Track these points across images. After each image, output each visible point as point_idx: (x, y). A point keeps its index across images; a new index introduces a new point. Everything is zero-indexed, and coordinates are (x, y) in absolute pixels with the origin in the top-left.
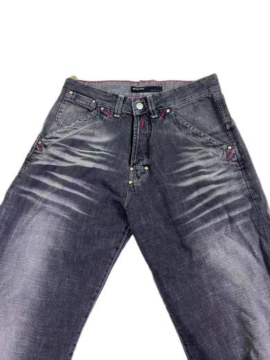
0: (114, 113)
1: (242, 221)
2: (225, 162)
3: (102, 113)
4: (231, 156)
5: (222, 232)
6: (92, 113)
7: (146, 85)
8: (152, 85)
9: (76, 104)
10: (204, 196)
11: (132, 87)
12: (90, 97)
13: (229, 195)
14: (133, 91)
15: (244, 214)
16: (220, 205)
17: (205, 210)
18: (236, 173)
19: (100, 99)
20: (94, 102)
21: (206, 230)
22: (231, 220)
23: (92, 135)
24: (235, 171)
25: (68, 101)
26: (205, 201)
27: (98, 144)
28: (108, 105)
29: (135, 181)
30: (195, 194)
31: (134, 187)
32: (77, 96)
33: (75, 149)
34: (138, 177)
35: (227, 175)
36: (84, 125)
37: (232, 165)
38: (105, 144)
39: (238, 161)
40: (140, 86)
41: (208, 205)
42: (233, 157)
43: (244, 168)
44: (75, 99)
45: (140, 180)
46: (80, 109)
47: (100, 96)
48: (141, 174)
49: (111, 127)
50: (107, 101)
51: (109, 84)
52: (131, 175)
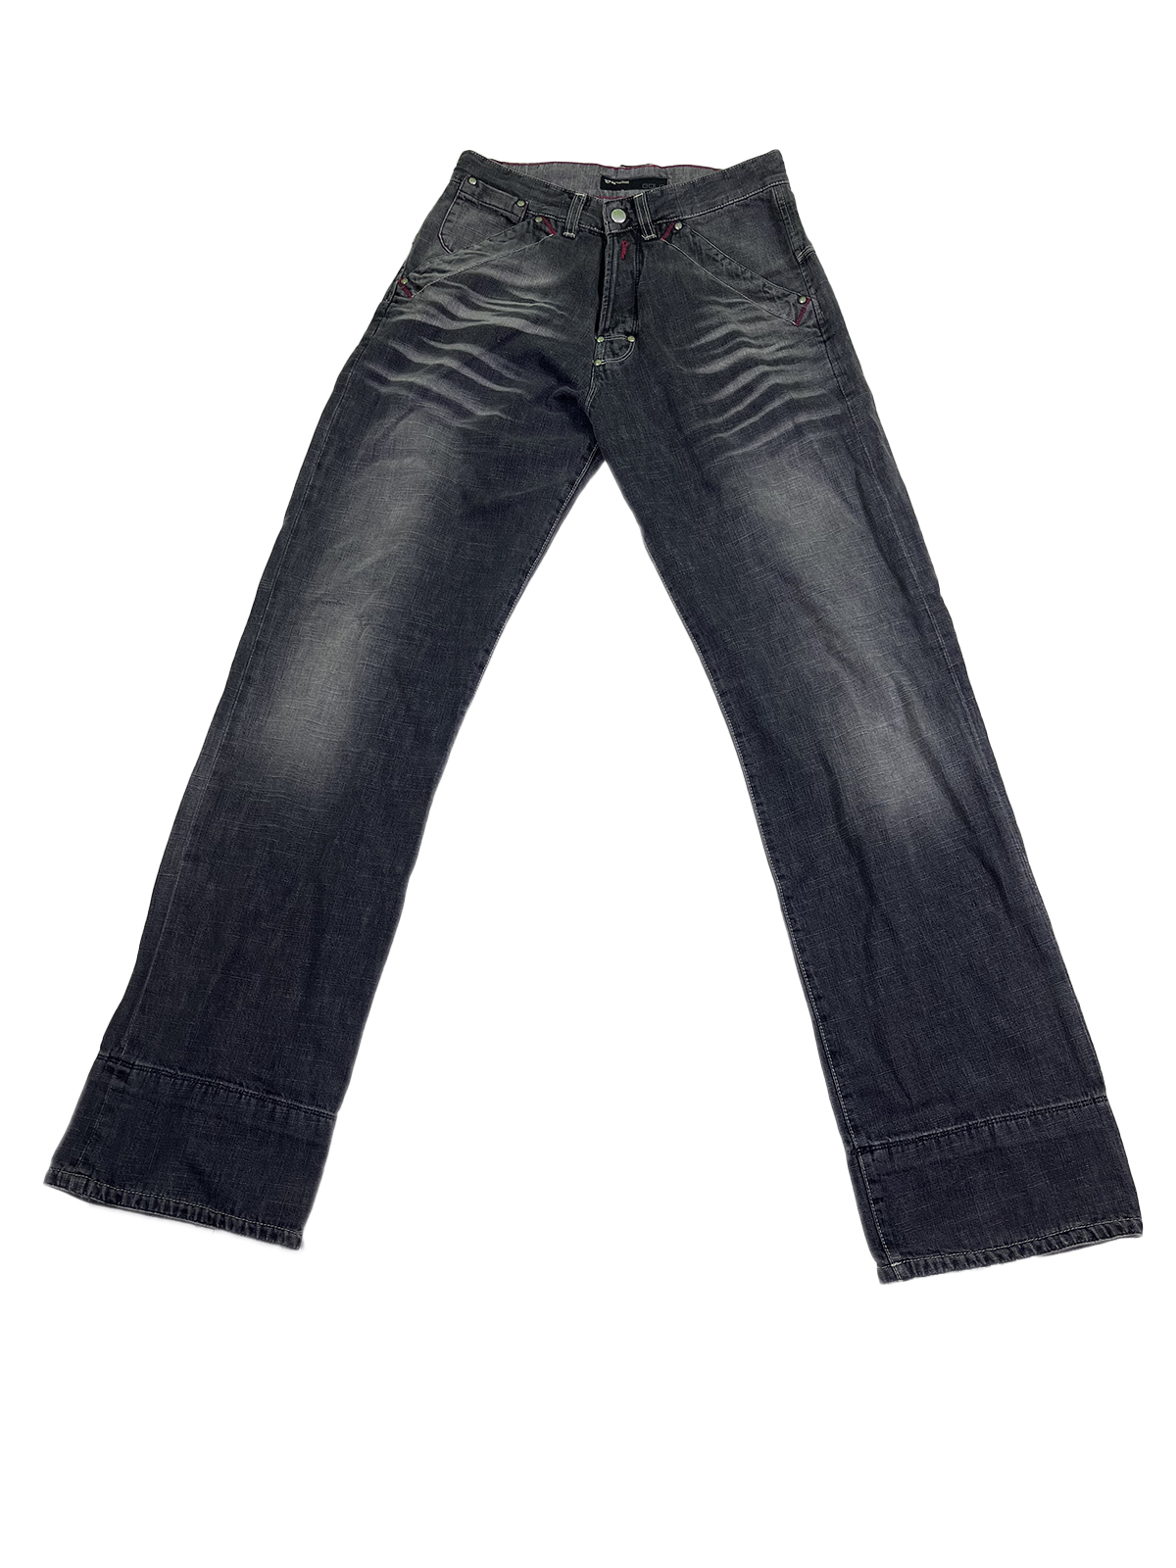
0: (564, 229)
1: (820, 435)
2: (792, 328)
3: (536, 227)
4: (805, 315)
5: (783, 459)
6: (517, 227)
7: (633, 174)
8: (646, 174)
9: (484, 208)
10: (748, 389)
11: (603, 178)
12: (514, 194)
13: (797, 386)
14: (604, 186)
15: (827, 423)
16: (777, 403)
17: (749, 417)
18: (815, 349)
19: (535, 198)
20: (521, 204)
21: (750, 455)
22: (799, 431)
23: (517, 271)
24: (812, 346)
25: (467, 200)
26: (748, 401)
27: (529, 289)
28: (552, 212)
29: (609, 360)
30: (731, 388)
31: (605, 371)
32: (485, 190)
33: (476, 294)
34: (615, 354)
35: (794, 352)
36: (498, 250)
37: (806, 335)
38: (544, 292)
39: (817, 325)
40: (620, 176)
41: (755, 407)
42: (809, 317)
43: (828, 339)
44: (480, 196)
45: (620, 359)
46: (490, 218)
47: (536, 193)
48: (620, 349)
49: (557, 256)
50: (551, 204)
51: (555, 168)
52: (600, 350)
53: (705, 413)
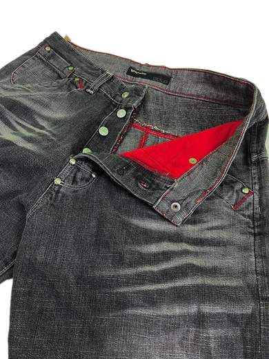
0: (88, 87)
1: (221, 332)
2: (232, 212)
3: (73, 83)
4: (244, 205)
5: (176, 338)
6: (61, 81)
7: (150, 70)
8: (158, 71)
9: (48, 65)
10: (167, 256)
11: (131, 68)
12: (69, 62)
13: (213, 272)
14: (129, 73)
15: (233, 320)
16: (188, 282)
17: (159, 282)
18: (243, 238)
19: (82, 68)
20: (71, 68)
21: (146, 320)
22: (200, 321)
23: (46, 106)
24: (242, 233)
25: (40, 59)
26: (165, 266)
27: (47, 119)
28: (86, 77)
30: (153, 248)
32: (53, 56)
33: (10, 113)
34: (74, 181)
35: (224, 235)
36: (40, 91)
37: (240, 222)
38: (55, 123)
39: (252, 217)
40: (142, 69)
41: (167, 275)
42: (247, 207)
43: (260, 234)
44: (49, 58)
46: (48, 72)
47: (83, 65)
48: (82, 179)
49: (73, 101)
50: (89, 73)
51: (104, 56)
52: (66, 171)
53: (120, 261)
